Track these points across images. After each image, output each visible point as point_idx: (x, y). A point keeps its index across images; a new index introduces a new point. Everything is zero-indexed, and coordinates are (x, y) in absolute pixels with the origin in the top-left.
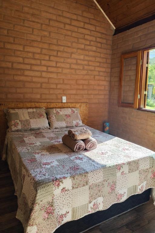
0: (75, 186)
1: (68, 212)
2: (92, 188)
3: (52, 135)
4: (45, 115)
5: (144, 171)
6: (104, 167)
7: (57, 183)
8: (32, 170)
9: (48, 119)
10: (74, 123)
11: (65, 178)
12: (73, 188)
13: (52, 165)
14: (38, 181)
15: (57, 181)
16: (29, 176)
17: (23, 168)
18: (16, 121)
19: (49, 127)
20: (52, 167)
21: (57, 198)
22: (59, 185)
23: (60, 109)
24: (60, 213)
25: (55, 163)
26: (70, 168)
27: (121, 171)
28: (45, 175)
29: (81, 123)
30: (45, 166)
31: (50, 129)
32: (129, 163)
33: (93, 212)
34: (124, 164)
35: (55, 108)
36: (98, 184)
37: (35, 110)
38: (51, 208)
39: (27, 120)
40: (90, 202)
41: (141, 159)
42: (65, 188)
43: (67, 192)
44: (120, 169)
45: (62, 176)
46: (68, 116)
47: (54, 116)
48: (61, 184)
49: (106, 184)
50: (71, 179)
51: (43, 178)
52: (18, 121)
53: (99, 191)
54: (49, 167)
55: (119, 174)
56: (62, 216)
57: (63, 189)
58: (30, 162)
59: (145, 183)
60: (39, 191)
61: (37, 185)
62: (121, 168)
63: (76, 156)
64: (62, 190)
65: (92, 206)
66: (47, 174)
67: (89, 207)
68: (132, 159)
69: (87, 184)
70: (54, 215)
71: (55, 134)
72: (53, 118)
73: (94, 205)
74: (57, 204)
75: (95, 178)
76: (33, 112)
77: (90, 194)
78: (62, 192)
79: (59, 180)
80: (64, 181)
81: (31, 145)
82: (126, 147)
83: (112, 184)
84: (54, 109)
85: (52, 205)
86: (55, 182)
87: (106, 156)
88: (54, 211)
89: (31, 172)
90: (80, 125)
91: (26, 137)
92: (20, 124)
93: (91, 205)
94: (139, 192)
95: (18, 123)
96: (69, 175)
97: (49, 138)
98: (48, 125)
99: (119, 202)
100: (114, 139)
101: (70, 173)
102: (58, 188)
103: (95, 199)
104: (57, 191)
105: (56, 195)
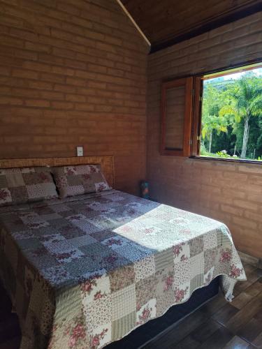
0: (114, 287)
1: (107, 330)
2: (140, 288)
3: (65, 208)
4: (50, 177)
5: (210, 251)
6: (155, 252)
7: (87, 286)
8: (43, 270)
9: (55, 183)
10: (97, 186)
11: (98, 276)
12: (112, 290)
13: (73, 256)
14: (54, 287)
15: (86, 283)
16: (39, 281)
17: (26, 268)
18: (2, 189)
19: (57, 196)
20: (74, 260)
21: (89, 310)
22: (89, 289)
23: (73, 167)
24: (94, 334)
25: (79, 254)
26: (104, 259)
27: (180, 255)
28: (65, 276)
29: (106, 186)
30: (62, 260)
31: (59, 198)
32: (190, 242)
33: (143, 323)
34: (183, 244)
35: (66, 166)
36: (148, 280)
37: (33, 170)
38: (81, 327)
39: (21, 188)
40: (138, 309)
41: (206, 234)
42: (100, 292)
43: (103, 298)
44: (178, 252)
45: (93, 274)
46: (86, 177)
47: (65, 177)
48: (93, 287)
49: (160, 277)
50: (108, 278)
51: (62, 281)
52: (6, 190)
53: (151, 289)
54: (69, 260)
55: (177, 260)
56: (96, 339)
57: (98, 295)
58: (36, 255)
59: (213, 269)
60: (58, 304)
61: (55, 293)
62: (180, 251)
63: (110, 239)
64: (95, 296)
65: (142, 315)
66: (68, 274)
67: (137, 317)
68: (193, 236)
69: (132, 282)
70: (86, 337)
71: (69, 206)
72: (64, 181)
73: (144, 313)
74: (90, 320)
75: (143, 271)
76: (31, 173)
77: (137, 296)
78: (95, 299)
79: (89, 281)
80: (97, 281)
81: (35, 227)
82: (179, 219)
83: (168, 276)
84: (65, 168)
85: (82, 323)
86: (83, 285)
87: (153, 234)
88: (86, 332)
89: (43, 272)
90: (106, 189)
91: (24, 215)
92: (10, 194)
93: (140, 313)
94: (205, 283)
95: (6, 193)
96: (104, 270)
97: (61, 213)
98: (56, 193)
99: (179, 303)
100: (159, 207)
101: (105, 268)
102: (89, 294)
103: (145, 303)
104: (88, 300)
105: (87, 306)
